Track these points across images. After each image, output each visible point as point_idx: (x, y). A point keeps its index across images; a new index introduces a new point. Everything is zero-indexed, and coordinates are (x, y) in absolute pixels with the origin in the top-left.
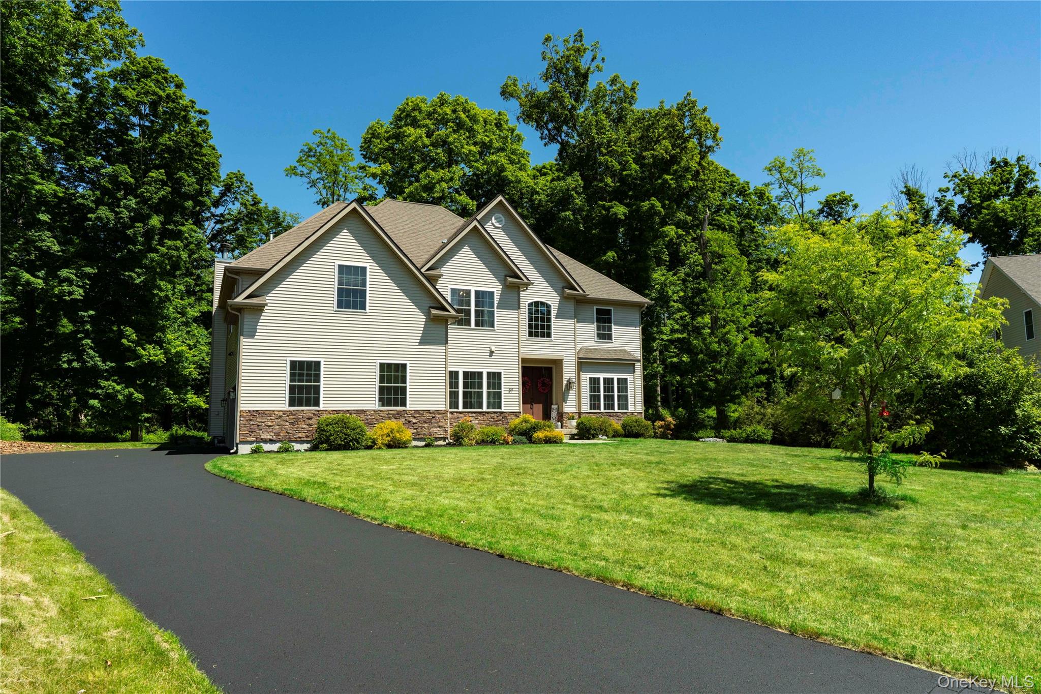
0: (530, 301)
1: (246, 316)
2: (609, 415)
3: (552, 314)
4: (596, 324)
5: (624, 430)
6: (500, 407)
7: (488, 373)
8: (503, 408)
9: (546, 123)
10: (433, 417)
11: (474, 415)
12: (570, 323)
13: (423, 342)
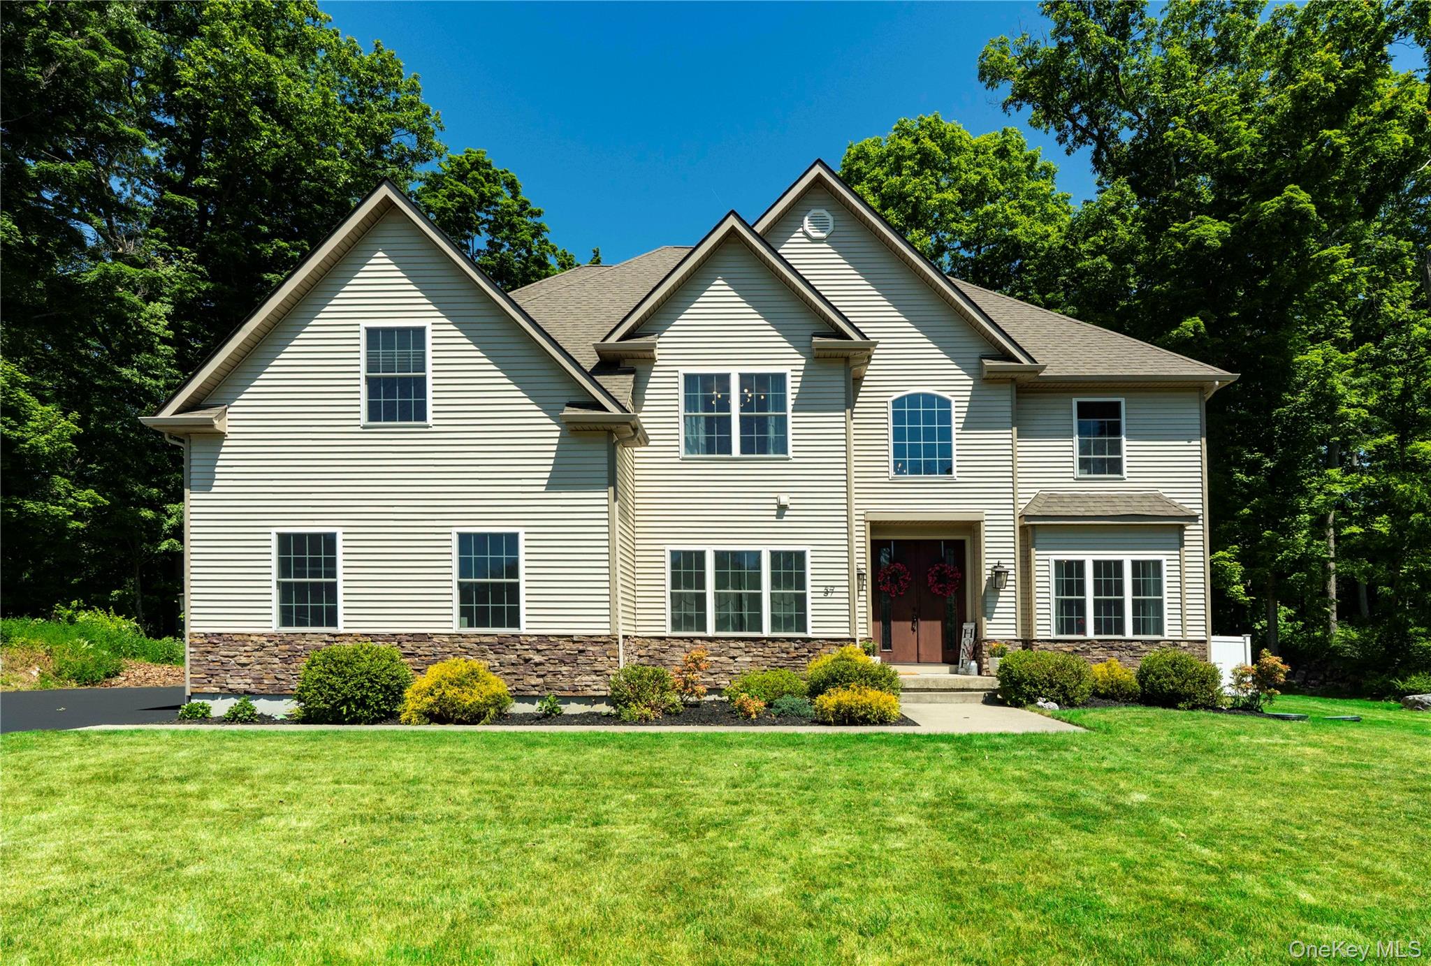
0: (897, 395)
1: (194, 449)
2: (1109, 646)
3: (954, 420)
4: (1076, 438)
5: (1142, 683)
6: (802, 627)
7: (775, 555)
8: (810, 629)
9: (1067, 106)
10: (581, 652)
11: (742, 644)
12: (1004, 437)
13: (555, 483)
